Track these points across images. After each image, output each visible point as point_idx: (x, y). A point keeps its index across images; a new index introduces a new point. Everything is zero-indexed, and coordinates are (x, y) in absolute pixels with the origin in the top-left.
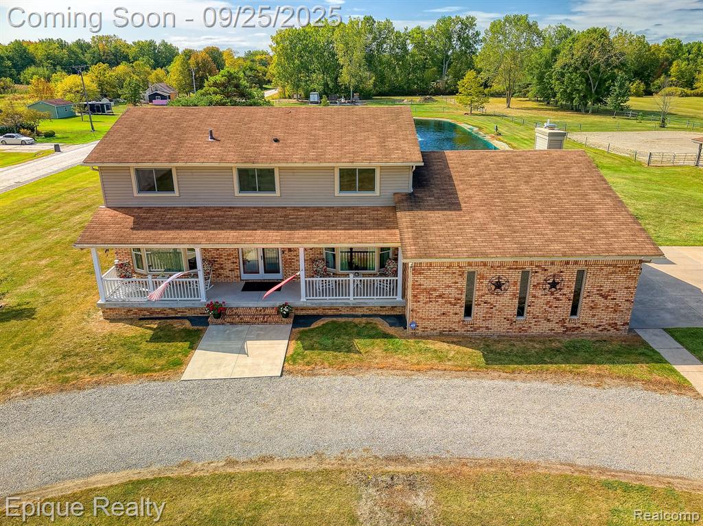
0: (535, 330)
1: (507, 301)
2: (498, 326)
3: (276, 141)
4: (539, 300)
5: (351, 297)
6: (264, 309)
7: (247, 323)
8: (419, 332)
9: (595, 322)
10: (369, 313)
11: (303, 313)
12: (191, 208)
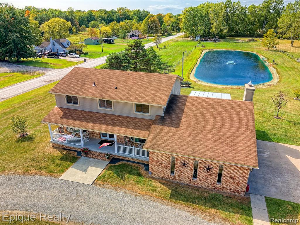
0: (201, 185)
1: (189, 171)
2: (185, 180)
3: (116, 88)
4: (202, 174)
5: (134, 155)
6: (102, 153)
7: (94, 158)
8: (153, 176)
9: (228, 187)
10: (140, 162)
11: (116, 157)
12: (83, 111)
